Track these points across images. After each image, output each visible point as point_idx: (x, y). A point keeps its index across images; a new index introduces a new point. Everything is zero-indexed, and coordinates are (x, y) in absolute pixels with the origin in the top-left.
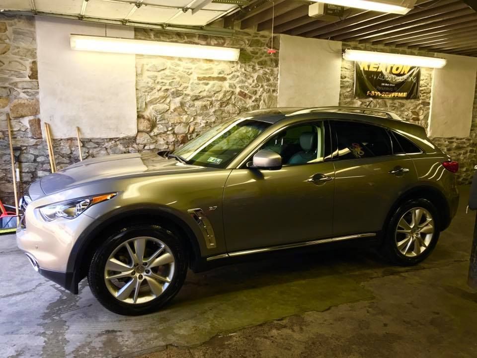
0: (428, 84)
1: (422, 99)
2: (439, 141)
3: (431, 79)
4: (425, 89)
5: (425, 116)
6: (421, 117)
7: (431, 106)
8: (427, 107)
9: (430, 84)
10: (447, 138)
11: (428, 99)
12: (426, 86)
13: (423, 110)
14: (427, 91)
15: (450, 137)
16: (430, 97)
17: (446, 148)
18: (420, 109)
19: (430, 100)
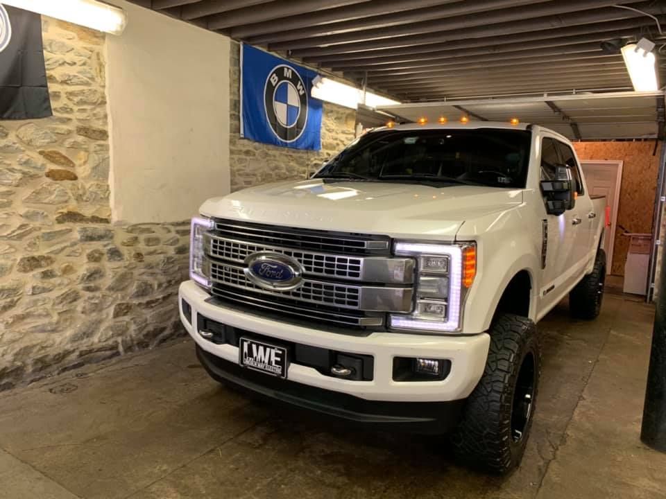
0: (92, 79)
1: (79, 120)
2: (148, 230)
3: (101, 66)
4: (82, 92)
5: (94, 168)
6: (82, 171)
7: (110, 141)
8: (102, 142)
9: (98, 80)
10: (173, 224)
11: (101, 122)
12: (87, 84)
13: (86, 150)
14: (94, 98)
15: (181, 220)
16: (106, 116)
17: (172, 248)
18: (75, 147)
19: (105, 123)
